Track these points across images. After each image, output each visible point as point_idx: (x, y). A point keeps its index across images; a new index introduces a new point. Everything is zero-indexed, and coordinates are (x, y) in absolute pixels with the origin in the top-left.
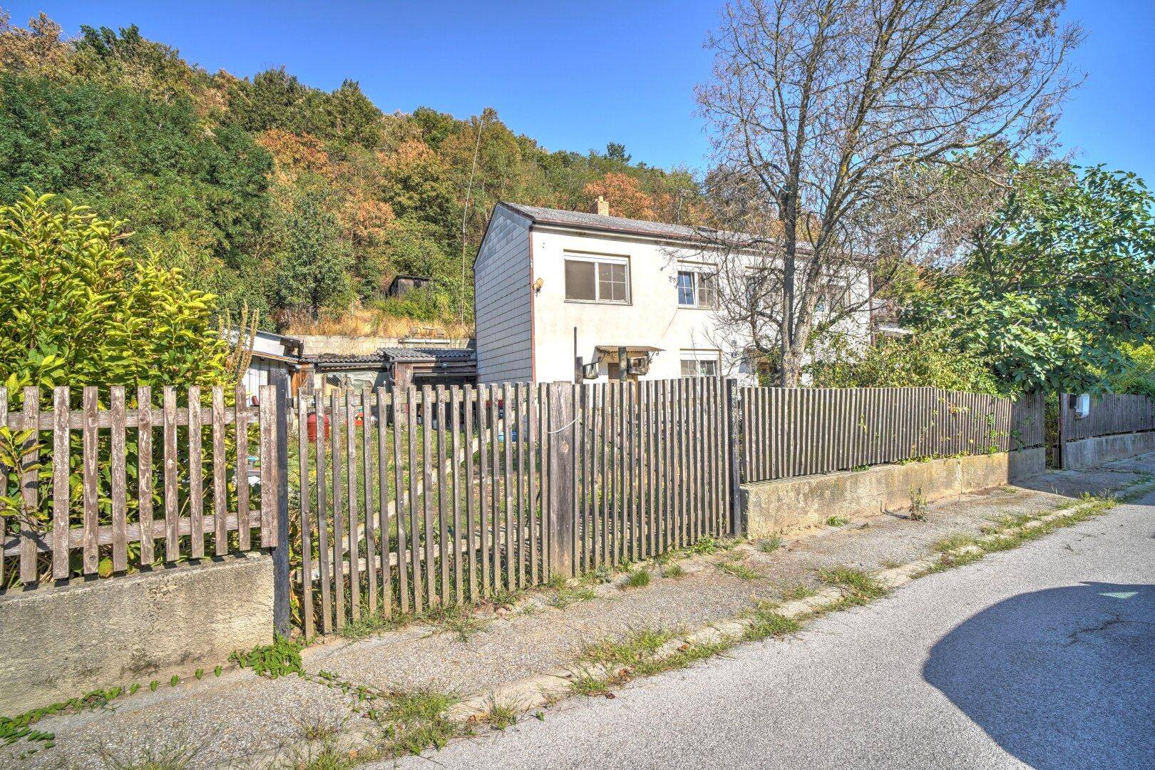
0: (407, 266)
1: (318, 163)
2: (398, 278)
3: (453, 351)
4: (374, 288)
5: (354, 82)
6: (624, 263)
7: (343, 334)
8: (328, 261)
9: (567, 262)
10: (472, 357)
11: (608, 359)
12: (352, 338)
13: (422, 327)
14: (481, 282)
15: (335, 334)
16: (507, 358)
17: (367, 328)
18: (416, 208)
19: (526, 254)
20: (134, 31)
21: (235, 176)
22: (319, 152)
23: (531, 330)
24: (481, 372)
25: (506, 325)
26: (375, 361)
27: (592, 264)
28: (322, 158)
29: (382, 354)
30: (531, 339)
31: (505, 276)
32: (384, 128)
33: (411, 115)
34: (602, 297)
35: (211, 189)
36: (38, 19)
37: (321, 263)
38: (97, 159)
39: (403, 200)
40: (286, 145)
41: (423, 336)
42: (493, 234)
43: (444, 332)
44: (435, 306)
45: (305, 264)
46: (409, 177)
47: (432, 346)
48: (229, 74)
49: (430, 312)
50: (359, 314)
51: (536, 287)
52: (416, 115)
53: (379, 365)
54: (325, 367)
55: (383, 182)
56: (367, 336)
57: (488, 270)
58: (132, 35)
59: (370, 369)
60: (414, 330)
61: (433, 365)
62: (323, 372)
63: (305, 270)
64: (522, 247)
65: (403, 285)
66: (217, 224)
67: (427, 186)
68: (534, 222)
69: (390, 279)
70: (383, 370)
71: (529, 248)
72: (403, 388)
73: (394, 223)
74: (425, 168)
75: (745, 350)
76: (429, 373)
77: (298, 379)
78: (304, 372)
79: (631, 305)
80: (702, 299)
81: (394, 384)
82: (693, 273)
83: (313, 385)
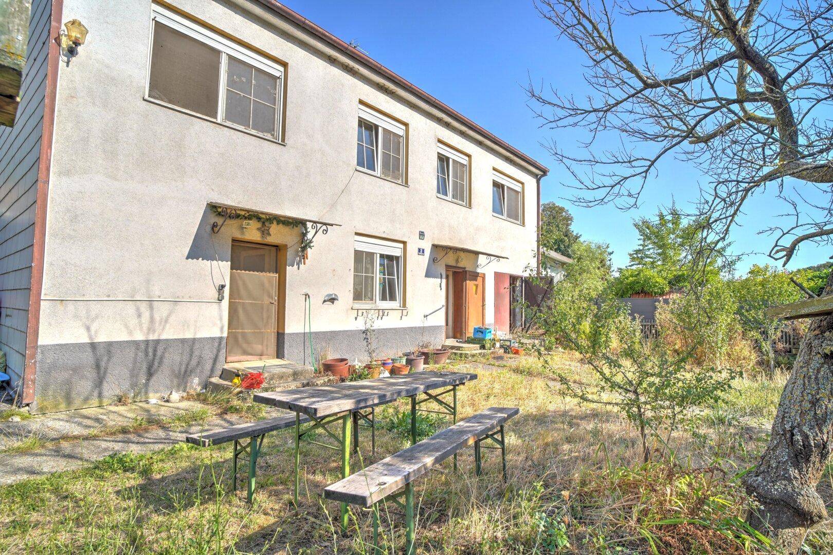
6: (277, 74)
9: (159, 25)
11: (231, 231)
27: (217, 53)
34: (229, 116)
51: (65, 42)
75: (435, 246)
79: (283, 144)
80: (386, 167)
82: (377, 127)
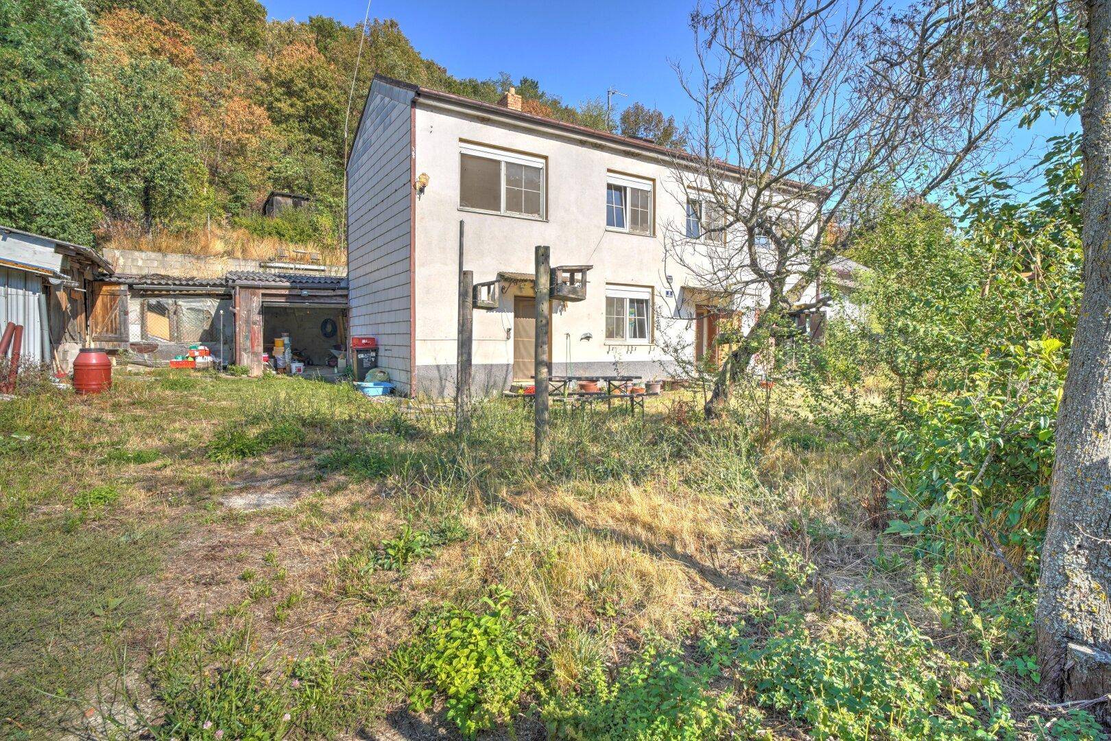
0: (287, 184)
1: (184, 57)
2: (273, 194)
4: (243, 206)
6: (540, 166)
7: (186, 252)
9: (463, 156)
10: (343, 284)
11: (513, 290)
12: (198, 258)
13: (291, 249)
14: (355, 187)
15: (174, 251)
16: (382, 285)
17: (220, 247)
18: (299, 118)
19: (406, 140)
22: (185, 44)
23: (410, 246)
24: (353, 303)
25: (380, 241)
26: (218, 286)
27: (499, 162)
28: (189, 52)
29: (230, 278)
30: (409, 258)
31: (381, 174)
33: (304, 21)
34: (509, 208)
39: (284, 106)
41: (294, 260)
42: (368, 122)
43: (320, 257)
44: (315, 228)
45: (127, 156)
46: (292, 81)
49: (302, 237)
51: (418, 186)
52: (311, 21)
53: (221, 291)
54: (146, 290)
55: (260, 84)
56: (218, 256)
57: (362, 171)
59: (209, 295)
60: (281, 253)
61: (287, 292)
62: (142, 296)
63: (127, 164)
64: (404, 130)
65: (279, 203)
67: (311, 93)
68: (419, 94)
69: (264, 196)
70: (223, 296)
71: (411, 132)
72: (247, 321)
73: (270, 131)
74: (310, 71)
75: (683, 288)
76: (281, 302)
77: (104, 305)
78: (114, 295)
79: (547, 221)
80: (634, 221)
81: (235, 314)
82: (625, 188)
83: (126, 313)
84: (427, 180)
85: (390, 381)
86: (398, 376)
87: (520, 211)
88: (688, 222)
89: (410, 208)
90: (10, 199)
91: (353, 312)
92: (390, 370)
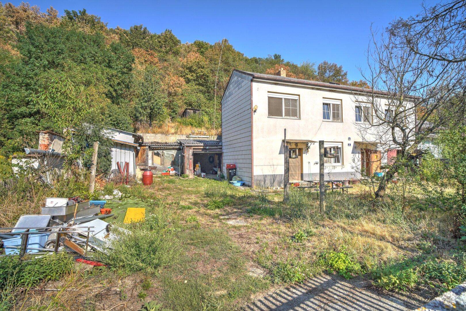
0: (190, 105)
1: (154, 62)
2: (186, 109)
3: (211, 141)
4: (176, 114)
5: (170, 30)
6: (297, 98)
7: (162, 133)
8: (156, 100)
9: (269, 98)
10: (220, 144)
12: (166, 135)
13: (196, 130)
14: (225, 109)
15: (159, 133)
16: (237, 145)
17: (173, 131)
18: (194, 80)
19: (249, 93)
20: (85, 11)
21: (119, 65)
22: (155, 57)
23: (251, 131)
24: (224, 151)
25: (237, 129)
26: (176, 145)
27: (281, 99)
28: (156, 60)
29: (179, 142)
30: (251, 136)
31: (237, 105)
32: (182, 48)
33: (193, 43)
34: (286, 115)
35: (108, 70)
36: (50, 9)
37: (153, 101)
38: (61, 57)
39: (189, 76)
40: (141, 55)
41: (197, 134)
42: (231, 86)
43: (206, 133)
44: (202, 121)
45: (146, 102)
46: (192, 67)
47: (201, 139)
48: (120, 28)
49: (200, 124)
50: (170, 125)
51: (254, 110)
52: (195, 43)
53: (178, 147)
54: (154, 148)
55: (181, 69)
56: (173, 134)
57: (228, 103)
58: (84, 13)
59: (173, 149)
60: (193, 132)
61: (202, 148)
62: (152, 150)
63: (146, 104)
64: (247, 90)
65: (189, 112)
66: (110, 85)
67: (199, 71)
68: (254, 77)
69: (183, 110)
70: (179, 149)
71: (251, 90)
72: (188, 159)
73: (185, 86)
74: (198, 63)
75: (355, 142)
76: (200, 151)
77: (141, 153)
78: (144, 150)
79: (300, 119)
80: (334, 117)
81: (184, 156)
82: (330, 104)
83: (148, 156)
84: (257, 107)
85: (242, 180)
86: (246, 180)
87: (290, 116)
88: (356, 115)
89: (251, 118)
90: (114, 120)
91: (224, 154)
92: (242, 177)
